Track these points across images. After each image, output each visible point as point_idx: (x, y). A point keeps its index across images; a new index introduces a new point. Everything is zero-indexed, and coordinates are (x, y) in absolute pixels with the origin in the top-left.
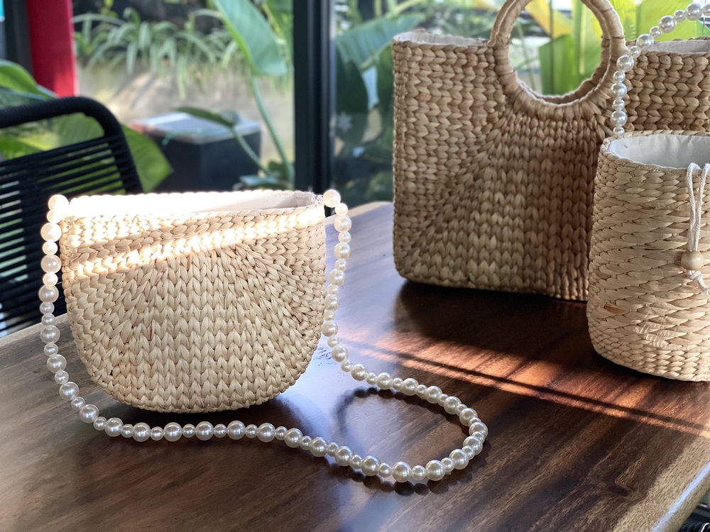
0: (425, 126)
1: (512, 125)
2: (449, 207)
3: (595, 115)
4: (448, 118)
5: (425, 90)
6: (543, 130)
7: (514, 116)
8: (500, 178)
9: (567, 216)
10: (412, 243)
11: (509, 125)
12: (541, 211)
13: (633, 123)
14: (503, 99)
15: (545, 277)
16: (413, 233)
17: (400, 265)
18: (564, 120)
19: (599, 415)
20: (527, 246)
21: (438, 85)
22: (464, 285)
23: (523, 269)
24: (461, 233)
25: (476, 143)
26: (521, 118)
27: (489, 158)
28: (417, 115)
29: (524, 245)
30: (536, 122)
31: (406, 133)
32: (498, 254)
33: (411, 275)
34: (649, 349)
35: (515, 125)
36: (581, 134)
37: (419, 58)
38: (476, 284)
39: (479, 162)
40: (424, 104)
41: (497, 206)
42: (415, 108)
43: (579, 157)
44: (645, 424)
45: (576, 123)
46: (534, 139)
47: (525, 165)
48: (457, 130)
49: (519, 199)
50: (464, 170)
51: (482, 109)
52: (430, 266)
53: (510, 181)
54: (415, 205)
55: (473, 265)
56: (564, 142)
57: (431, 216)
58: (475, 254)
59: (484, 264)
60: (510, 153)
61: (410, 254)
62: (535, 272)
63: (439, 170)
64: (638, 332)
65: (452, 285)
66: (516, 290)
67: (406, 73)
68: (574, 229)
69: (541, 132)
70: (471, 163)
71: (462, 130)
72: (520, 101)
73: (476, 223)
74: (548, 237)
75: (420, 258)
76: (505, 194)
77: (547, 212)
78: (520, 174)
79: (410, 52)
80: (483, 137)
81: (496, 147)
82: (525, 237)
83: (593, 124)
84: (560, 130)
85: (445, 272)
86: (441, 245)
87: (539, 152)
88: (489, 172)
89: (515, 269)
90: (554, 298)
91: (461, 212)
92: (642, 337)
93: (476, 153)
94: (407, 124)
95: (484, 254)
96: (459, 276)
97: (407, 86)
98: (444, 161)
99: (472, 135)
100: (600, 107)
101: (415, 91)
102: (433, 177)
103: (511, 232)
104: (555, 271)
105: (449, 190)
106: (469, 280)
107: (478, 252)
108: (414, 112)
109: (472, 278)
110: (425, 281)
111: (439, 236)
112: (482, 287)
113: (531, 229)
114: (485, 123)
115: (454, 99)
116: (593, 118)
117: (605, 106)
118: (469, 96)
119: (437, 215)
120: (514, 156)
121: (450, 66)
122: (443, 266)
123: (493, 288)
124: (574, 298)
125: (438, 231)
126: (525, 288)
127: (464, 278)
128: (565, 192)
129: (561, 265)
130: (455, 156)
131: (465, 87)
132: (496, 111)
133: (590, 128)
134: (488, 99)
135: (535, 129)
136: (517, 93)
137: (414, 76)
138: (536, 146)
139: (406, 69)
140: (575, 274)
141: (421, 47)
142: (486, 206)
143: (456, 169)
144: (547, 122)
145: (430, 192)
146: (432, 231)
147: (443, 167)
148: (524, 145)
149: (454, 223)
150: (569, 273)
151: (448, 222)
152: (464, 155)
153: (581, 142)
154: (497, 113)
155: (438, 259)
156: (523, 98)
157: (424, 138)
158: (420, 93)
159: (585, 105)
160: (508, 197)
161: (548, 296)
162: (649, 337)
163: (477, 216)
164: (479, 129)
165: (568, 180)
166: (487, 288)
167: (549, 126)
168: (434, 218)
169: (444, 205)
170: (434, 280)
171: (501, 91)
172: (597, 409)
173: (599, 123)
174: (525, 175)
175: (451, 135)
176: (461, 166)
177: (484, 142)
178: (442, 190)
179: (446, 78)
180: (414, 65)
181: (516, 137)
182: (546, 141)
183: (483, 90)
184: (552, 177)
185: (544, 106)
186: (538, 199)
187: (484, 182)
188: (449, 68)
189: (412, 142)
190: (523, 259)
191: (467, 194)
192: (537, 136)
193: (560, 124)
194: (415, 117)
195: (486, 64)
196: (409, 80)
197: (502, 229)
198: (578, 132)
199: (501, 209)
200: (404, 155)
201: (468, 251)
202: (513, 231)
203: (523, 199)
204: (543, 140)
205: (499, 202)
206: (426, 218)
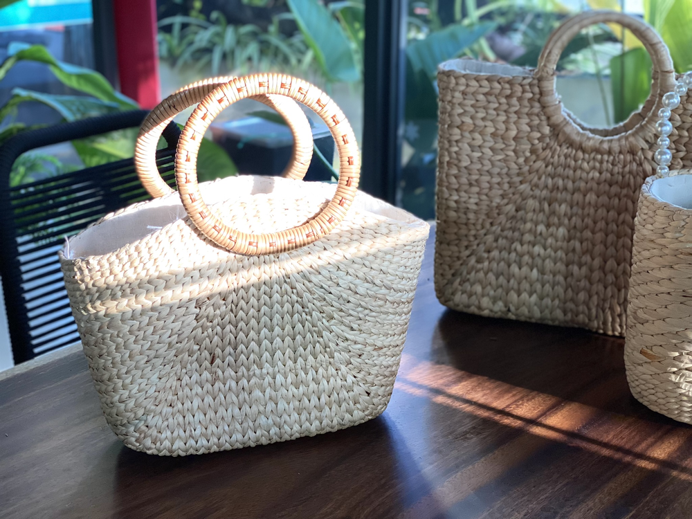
0: (467, 155)
1: (556, 157)
2: (490, 238)
3: (642, 149)
4: (491, 149)
5: (468, 120)
6: (588, 163)
7: (558, 148)
8: (542, 210)
9: (611, 250)
10: (452, 271)
11: (552, 157)
12: (585, 244)
13: (682, 159)
14: (547, 130)
15: (586, 311)
16: (454, 261)
17: (441, 294)
18: (609, 153)
19: (628, 466)
20: (569, 279)
21: (481, 115)
22: (504, 316)
23: (565, 303)
24: (502, 264)
25: (518, 175)
26: (566, 151)
27: (531, 189)
28: (460, 144)
29: (566, 278)
30: (580, 154)
31: (448, 162)
32: (538, 286)
33: (451, 303)
34: (685, 398)
35: (559, 156)
36: (627, 169)
37: (462, 88)
38: (516, 315)
39: (521, 193)
40: (467, 134)
41: (539, 238)
42: (458, 137)
43: (625, 191)
44: (674, 478)
45: (622, 157)
46: (579, 172)
47: (569, 197)
48: (500, 160)
49: (562, 231)
50: (506, 201)
51: (525, 140)
52: (470, 296)
53: (553, 213)
54: (456, 234)
55: (513, 296)
56: (609, 175)
57: (471, 246)
58: (516, 286)
59: (525, 296)
60: (554, 185)
61: (450, 282)
62: (577, 306)
63: (481, 200)
64: (674, 380)
65: (492, 315)
66: (557, 323)
67: (450, 102)
68: (618, 264)
69: (585, 165)
70: (514, 194)
71: (505, 160)
72: (564, 133)
73: (517, 253)
74: (591, 270)
75: (460, 287)
76: (548, 226)
77: (590, 245)
78: (563, 206)
79: (453, 81)
80: (526, 168)
81: (539, 178)
82: (567, 271)
83: (640, 159)
84: (605, 163)
85: (485, 302)
86: (481, 275)
87: (582, 185)
88: (531, 203)
89: (557, 302)
90: (597, 332)
91: (502, 242)
92: (678, 385)
93: (518, 184)
94: (450, 153)
95: (525, 285)
96: (499, 306)
97: (450, 115)
98: (486, 191)
99: (514, 166)
100: (647, 141)
101: (458, 120)
102: (474, 207)
103: (552, 264)
104: (598, 305)
105: (490, 220)
106: (509, 310)
107: (519, 283)
108: (457, 141)
109: (512, 309)
110: (465, 310)
111: (479, 266)
112: (523, 319)
113: (573, 263)
114: (528, 154)
115: (497, 129)
116: (640, 153)
117: (652, 140)
118: (513, 127)
119: (478, 245)
120: (558, 188)
121: (494, 96)
122: (483, 296)
123: (533, 321)
124: (617, 334)
125: (479, 261)
126: (566, 322)
127: (504, 309)
128: (610, 226)
129: (604, 300)
130: (496, 186)
131: (508, 117)
132: (540, 142)
133: (636, 162)
134: (532, 131)
135: (580, 162)
136: (562, 125)
137: (457, 106)
138: (581, 178)
139: (449, 98)
140: (618, 309)
141: (464, 76)
142: (528, 237)
143: (497, 200)
144: (592, 155)
145: (472, 221)
146: (473, 260)
147: (484, 197)
148: (568, 177)
149: (495, 253)
150: (612, 309)
151: (489, 252)
152: (506, 186)
153: (627, 176)
154: (541, 144)
155: (478, 288)
156: (568, 130)
157: (466, 168)
158: (463, 122)
159: (631, 139)
160: (551, 230)
161: (590, 331)
162: (686, 385)
163: (519, 247)
164: (521, 160)
165: (612, 214)
166: (528, 320)
167: (594, 159)
168: (475, 247)
169: (485, 235)
170: (473, 310)
171: (545, 123)
172: (628, 459)
173: (645, 158)
174: (569, 208)
175: (493, 165)
176: (503, 196)
177: (527, 174)
178: (484, 220)
179: (489, 108)
180: (457, 95)
181: (560, 170)
182: (591, 175)
183: (527, 121)
184: (596, 211)
185: (589, 139)
186: (581, 232)
187: (527, 213)
188: (492, 98)
189: (454, 171)
190: (565, 292)
191: (508, 225)
192: (581, 168)
193: (606, 157)
194: (458, 146)
195: (531, 95)
196: (452, 109)
197: (544, 261)
198: (624, 166)
199: (543, 241)
200: (446, 184)
201: (508, 282)
202: (555, 264)
203: (566, 232)
204: (588, 173)
205: (541, 234)
206: (467, 247)
